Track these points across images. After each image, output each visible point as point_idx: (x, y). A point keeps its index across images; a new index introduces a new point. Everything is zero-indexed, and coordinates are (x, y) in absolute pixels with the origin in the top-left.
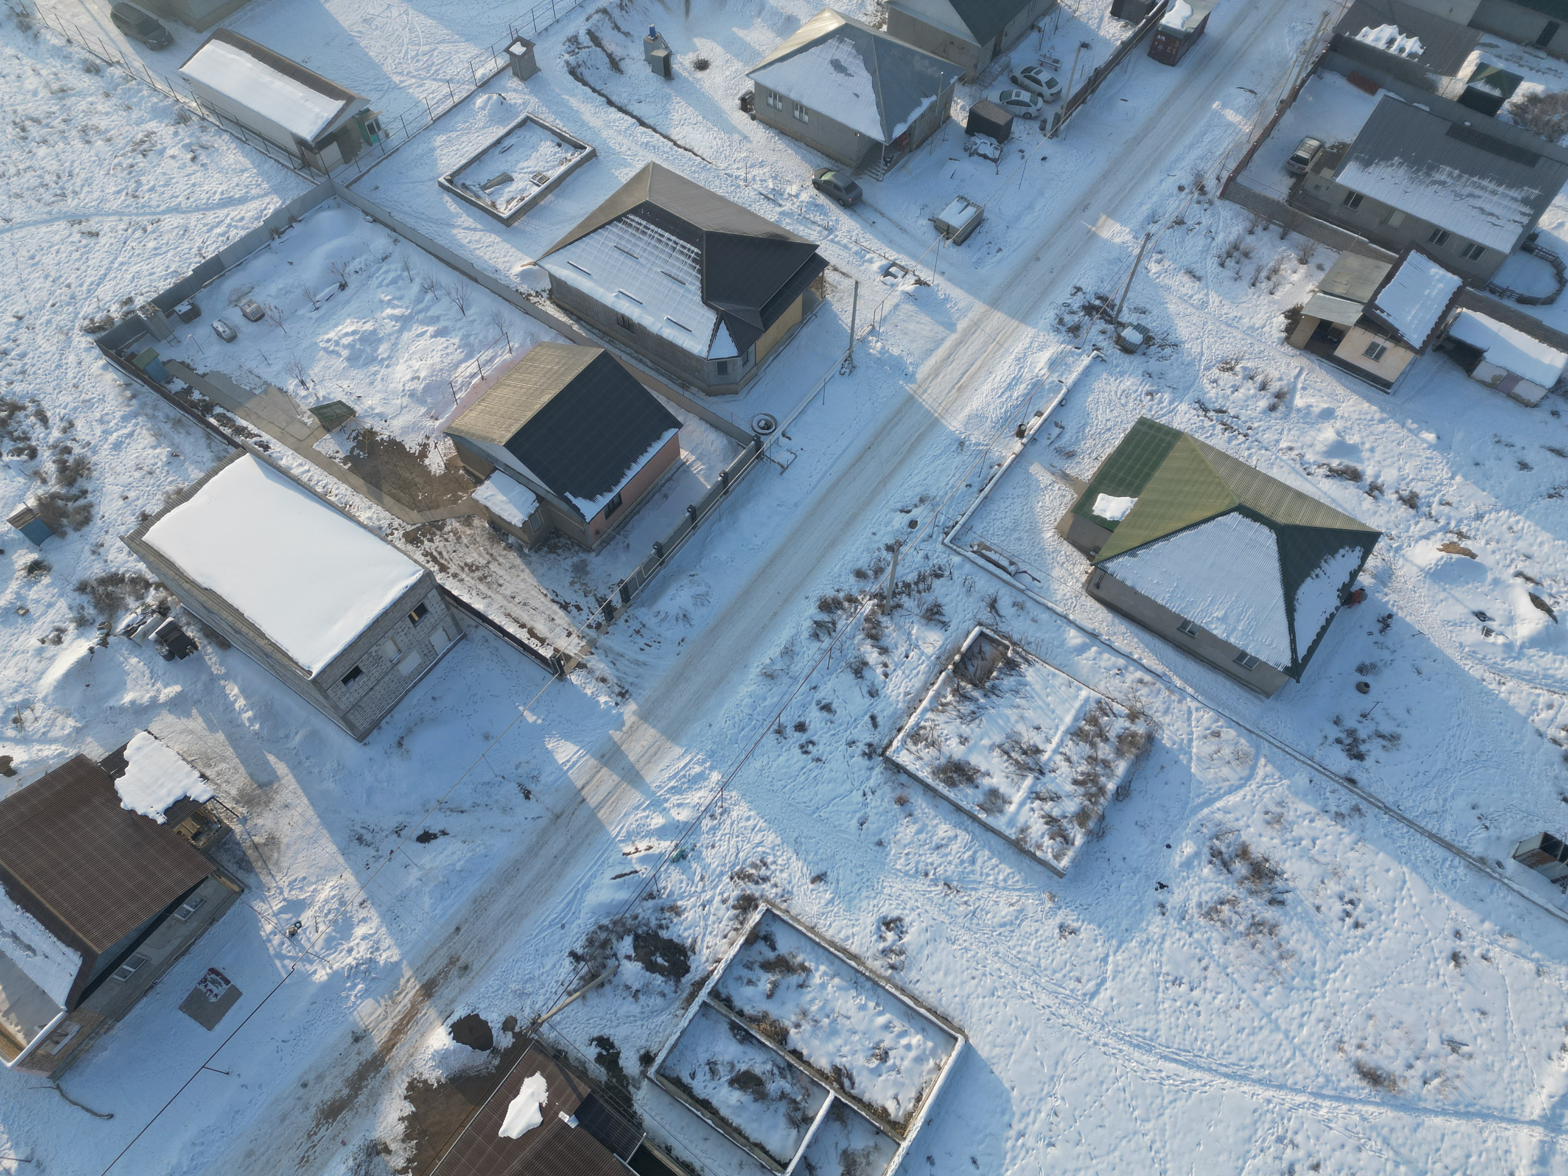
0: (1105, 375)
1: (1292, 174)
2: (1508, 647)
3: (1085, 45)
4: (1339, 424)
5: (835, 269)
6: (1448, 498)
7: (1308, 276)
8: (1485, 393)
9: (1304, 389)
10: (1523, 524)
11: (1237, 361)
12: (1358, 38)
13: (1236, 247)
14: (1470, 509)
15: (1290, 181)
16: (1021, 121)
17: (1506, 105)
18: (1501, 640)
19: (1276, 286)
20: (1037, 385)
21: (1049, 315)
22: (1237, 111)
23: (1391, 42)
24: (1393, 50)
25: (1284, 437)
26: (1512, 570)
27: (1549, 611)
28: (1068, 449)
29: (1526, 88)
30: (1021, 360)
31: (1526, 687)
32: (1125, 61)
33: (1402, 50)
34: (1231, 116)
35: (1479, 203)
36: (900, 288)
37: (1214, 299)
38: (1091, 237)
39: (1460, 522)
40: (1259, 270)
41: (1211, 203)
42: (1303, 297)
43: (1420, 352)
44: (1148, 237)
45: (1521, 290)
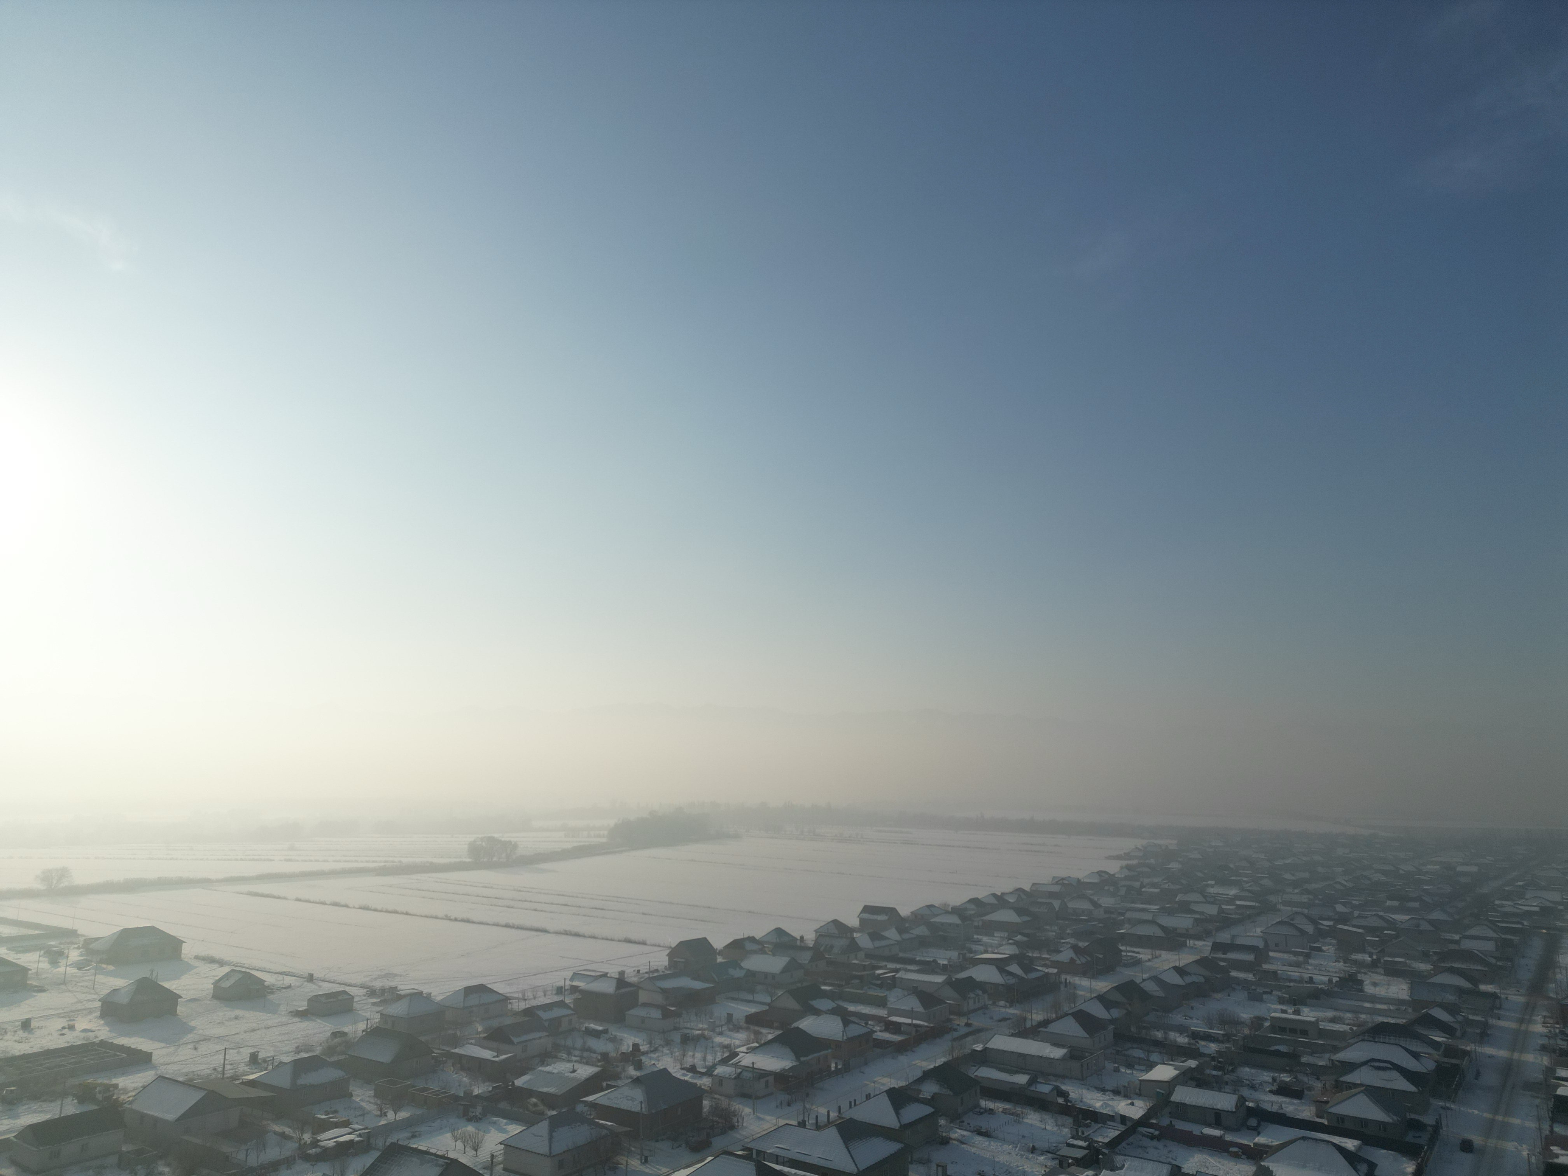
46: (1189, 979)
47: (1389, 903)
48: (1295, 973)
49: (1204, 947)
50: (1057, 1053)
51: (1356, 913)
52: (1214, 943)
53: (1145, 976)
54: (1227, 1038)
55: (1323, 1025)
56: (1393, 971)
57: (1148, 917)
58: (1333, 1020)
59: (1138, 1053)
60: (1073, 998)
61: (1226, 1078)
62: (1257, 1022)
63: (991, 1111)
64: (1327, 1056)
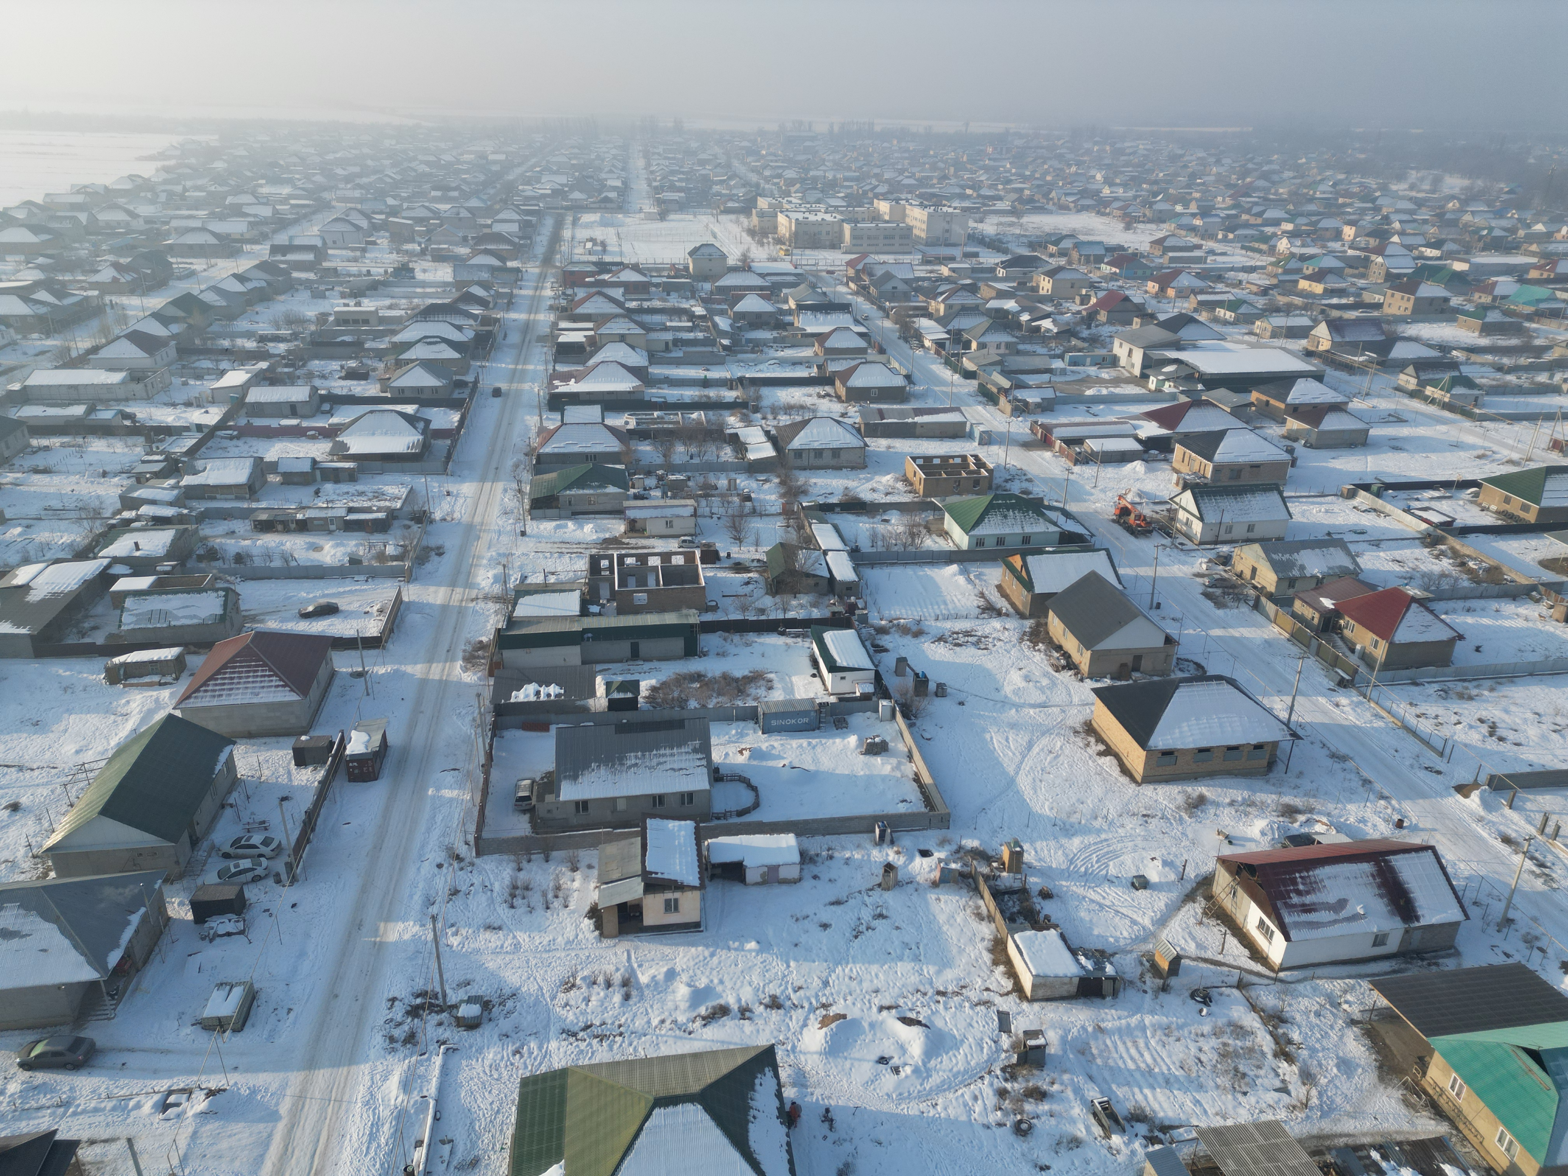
0: (464, 1063)
1: (524, 812)
2: (916, 1071)
3: (284, 799)
4: (685, 977)
5: (92, 1142)
6: (797, 984)
7: (586, 878)
8: (763, 891)
9: (640, 966)
10: (856, 969)
11: (574, 976)
12: (513, 700)
13: (515, 887)
14: (816, 983)
15: (527, 817)
16: (251, 886)
17: (640, 700)
18: (908, 1070)
19: (566, 899)
20: (402, 1117)
21: (378, 1040)
22: (451, 788)
23: (538, 693)
24: (543, 698)
25: (651, 1015)
26: (875, 1009)
27: (919, 1023)
28: (469, 1159)
29: (645, 686)
30: (370, 1102)
31: (951, 1096)
32: (330, 795)
33: (549, 695)
34: (447, 793)
35: (668, 766)
36: (190, 1113)
37: (522, 937)
38: (380, 947)
39: (817, 996)
40: (544, 894)
41: (472, 864)
42: (594, 896)
43: (702, 887)
44: (434, 918)
45: (734, 808)
46: (250, 285)
47: (433, 193)
48: (353, 268)
49: (262, 251)
50: (116, 377)
51: (405, 205)
52: (272, 246)
53: (203, 287)
54: (295, 336)
55: (381, 313)
56: (440, 257)
57: (197, 224)
58: (390, 307)
59: (206, 364)
60: (123, 319)
61: (298, 372)
62: (322, 318)
63: (47, 448)
64: (387, 339)
